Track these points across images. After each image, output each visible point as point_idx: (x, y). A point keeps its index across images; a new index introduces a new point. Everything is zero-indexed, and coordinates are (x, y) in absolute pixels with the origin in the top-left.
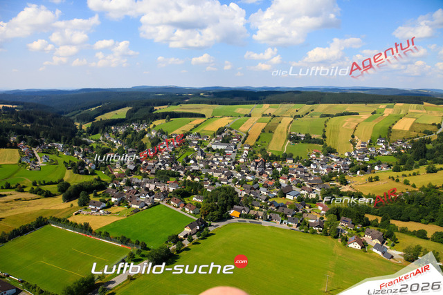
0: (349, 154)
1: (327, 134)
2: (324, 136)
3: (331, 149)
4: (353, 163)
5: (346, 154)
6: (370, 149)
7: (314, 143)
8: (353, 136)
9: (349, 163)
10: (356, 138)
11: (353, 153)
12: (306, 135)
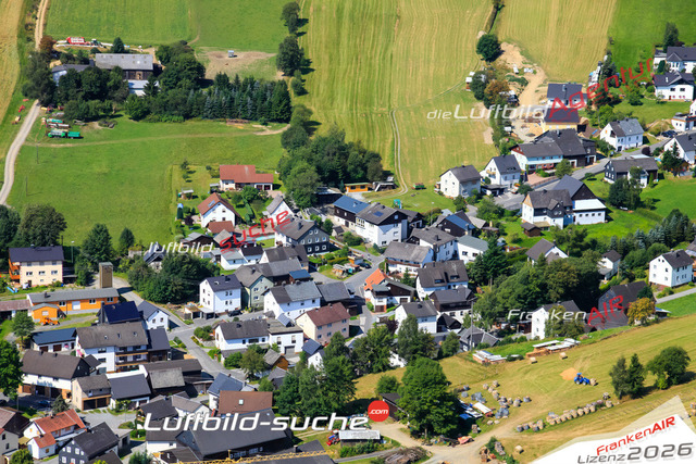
0: (468, 178)
1: (313, 44)
2: (294, 61)
3: (343, 151)
4: (495, 251)
5: (451, 186)
6: (605, 134)
7: (226, 111)
8: (490, 49)
9: (469, 252)
10: (512, 58)
11: (491, 171)
12: (165, 54)
